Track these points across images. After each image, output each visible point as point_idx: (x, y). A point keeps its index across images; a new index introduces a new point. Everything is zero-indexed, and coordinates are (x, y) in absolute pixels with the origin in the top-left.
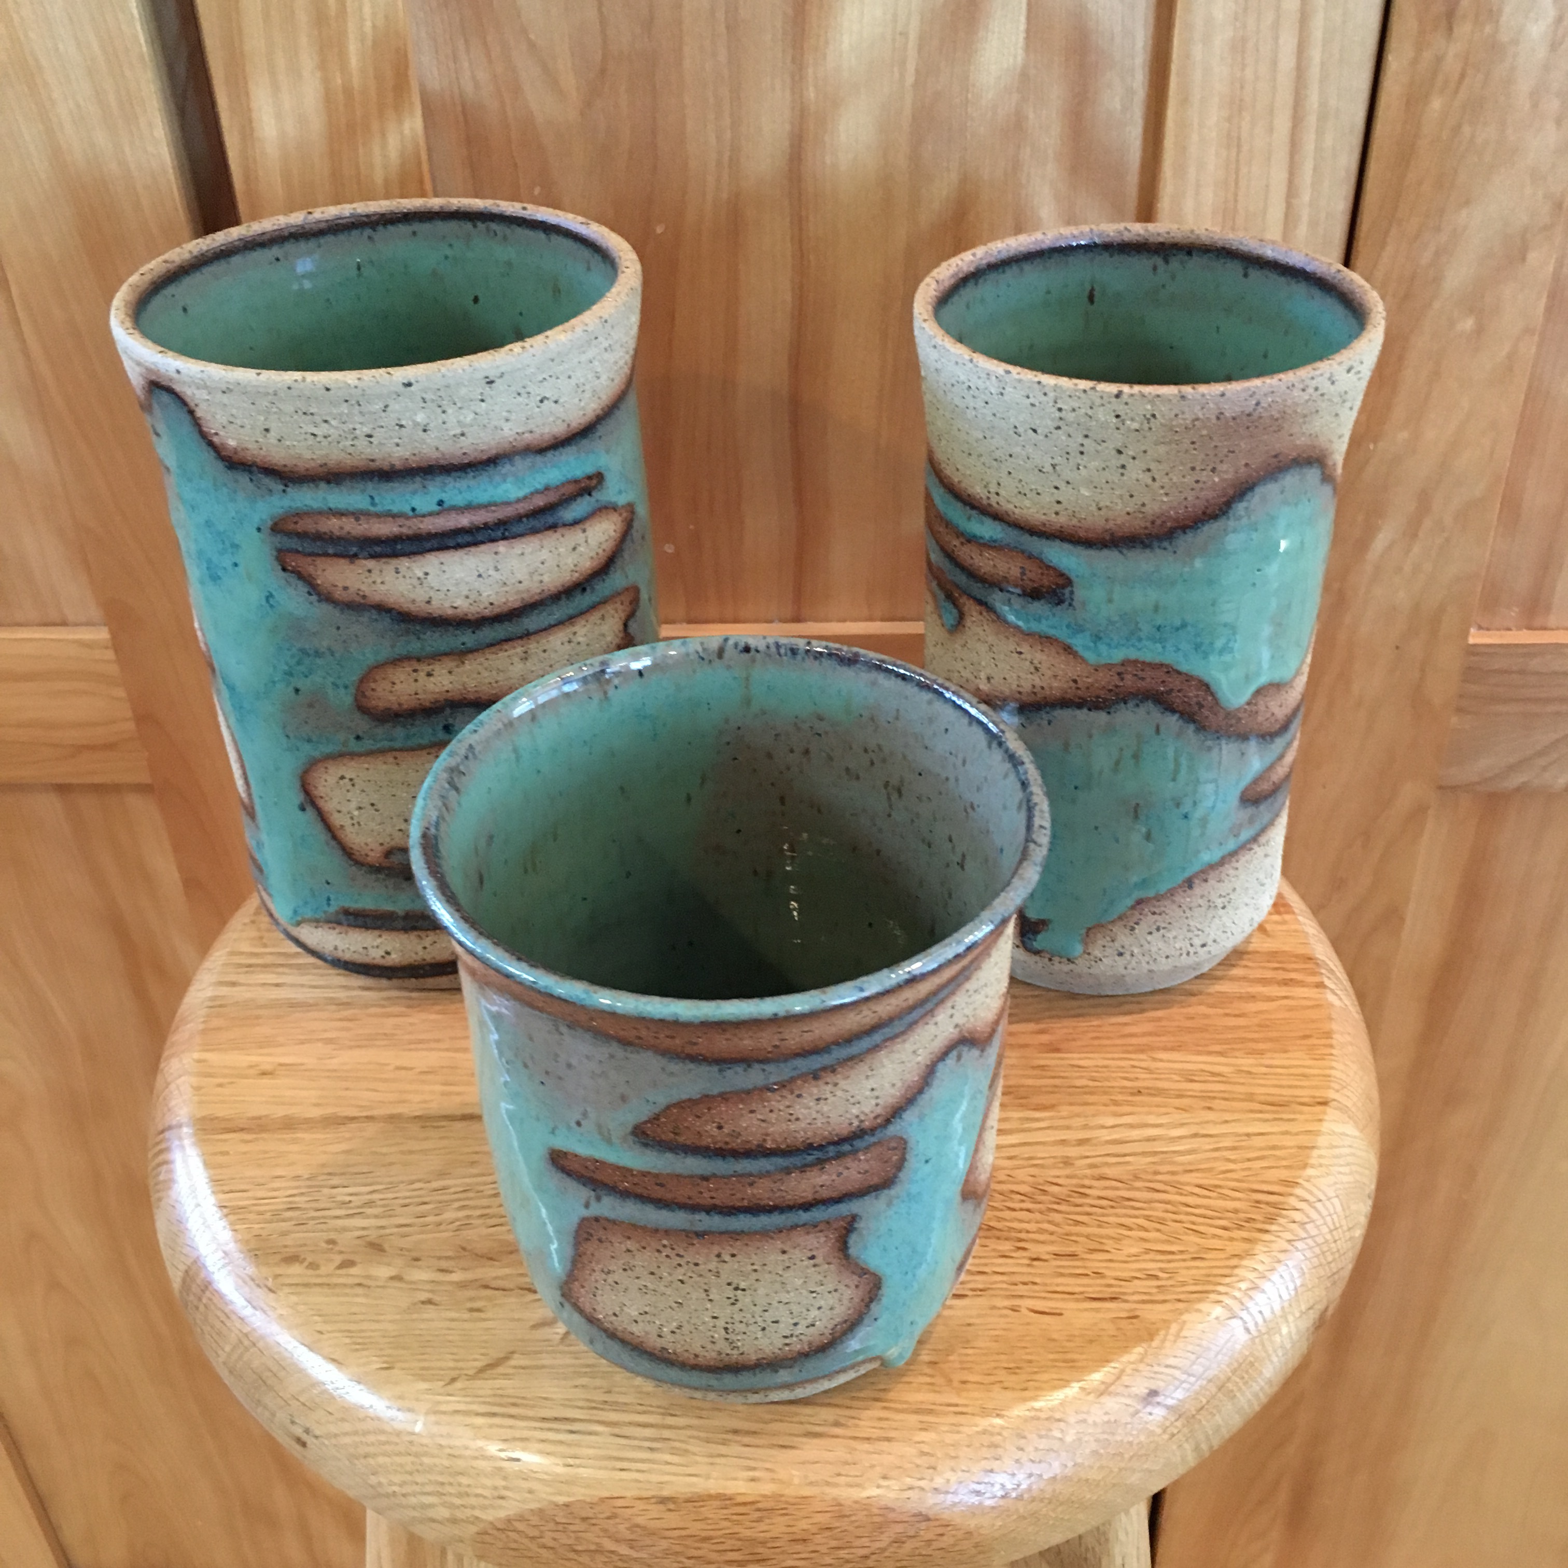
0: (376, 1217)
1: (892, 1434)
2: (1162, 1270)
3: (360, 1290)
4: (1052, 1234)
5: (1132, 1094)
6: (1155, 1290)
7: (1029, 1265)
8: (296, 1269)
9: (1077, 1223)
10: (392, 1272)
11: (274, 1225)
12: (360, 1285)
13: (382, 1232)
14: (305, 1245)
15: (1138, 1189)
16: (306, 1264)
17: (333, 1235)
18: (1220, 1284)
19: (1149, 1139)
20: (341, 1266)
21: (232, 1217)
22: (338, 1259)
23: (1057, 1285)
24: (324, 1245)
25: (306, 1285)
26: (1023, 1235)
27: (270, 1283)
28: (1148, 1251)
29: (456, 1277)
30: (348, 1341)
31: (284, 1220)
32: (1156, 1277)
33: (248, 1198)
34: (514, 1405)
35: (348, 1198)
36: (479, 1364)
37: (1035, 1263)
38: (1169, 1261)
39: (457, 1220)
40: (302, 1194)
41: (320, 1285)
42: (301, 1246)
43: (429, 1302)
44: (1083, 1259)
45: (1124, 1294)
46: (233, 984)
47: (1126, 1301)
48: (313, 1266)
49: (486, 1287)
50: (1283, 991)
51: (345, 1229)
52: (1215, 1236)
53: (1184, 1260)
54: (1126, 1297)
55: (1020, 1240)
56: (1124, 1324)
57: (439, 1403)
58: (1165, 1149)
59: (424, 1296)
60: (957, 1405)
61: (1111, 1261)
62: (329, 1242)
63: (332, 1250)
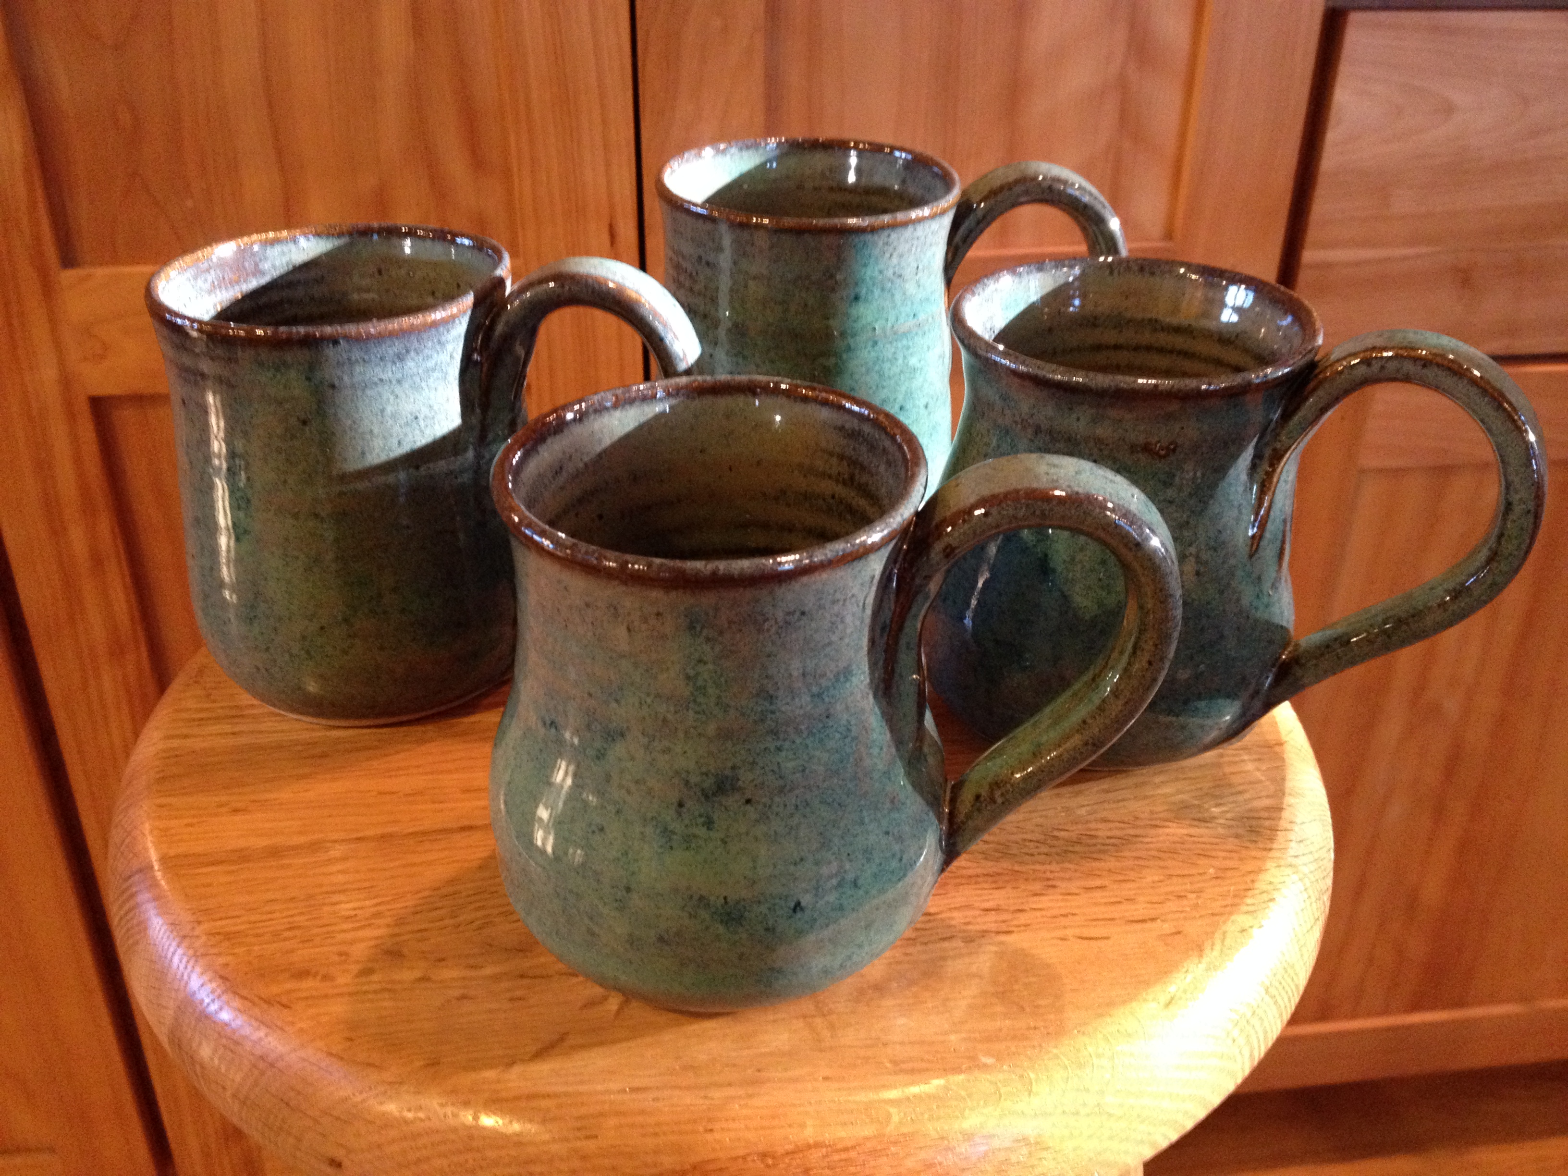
0: (386, 926)
3: (386, 995)
6: (1188, 909)
7: (1064, 900)
8: (309, 983)
10: (417, 974)
11: (275, 945)
12: (384, 990)
13: (398, 939)
14: (315, 960)
17: (344, 948)
18: (1245, 897)
20: (360, 975)
22: (355, 969)
23: (1094, 914)
24: (336, 958)
25: (323, 997)
27: (284, 1000)
29: (488, 971)
31: (285, 939)
35: (353, 913)
36: (533, 1049)
37: (1068, 897)
39: (476, 920)
41: (339, 995)
42: (310, 961)
43: (464, 997)
44: (1112, 890)
45: (1160, 914)
47: (1166, 920)
48: (326, 978)
49: (522, 976)
51: (354, 941)
52: (1227, 858)
54: (1164, 917)
55: (1048, 879)
56: (1170, 939)
59: (457, 993)
61: (1138, 888)
62: (340, 954)
63: (345, 961)
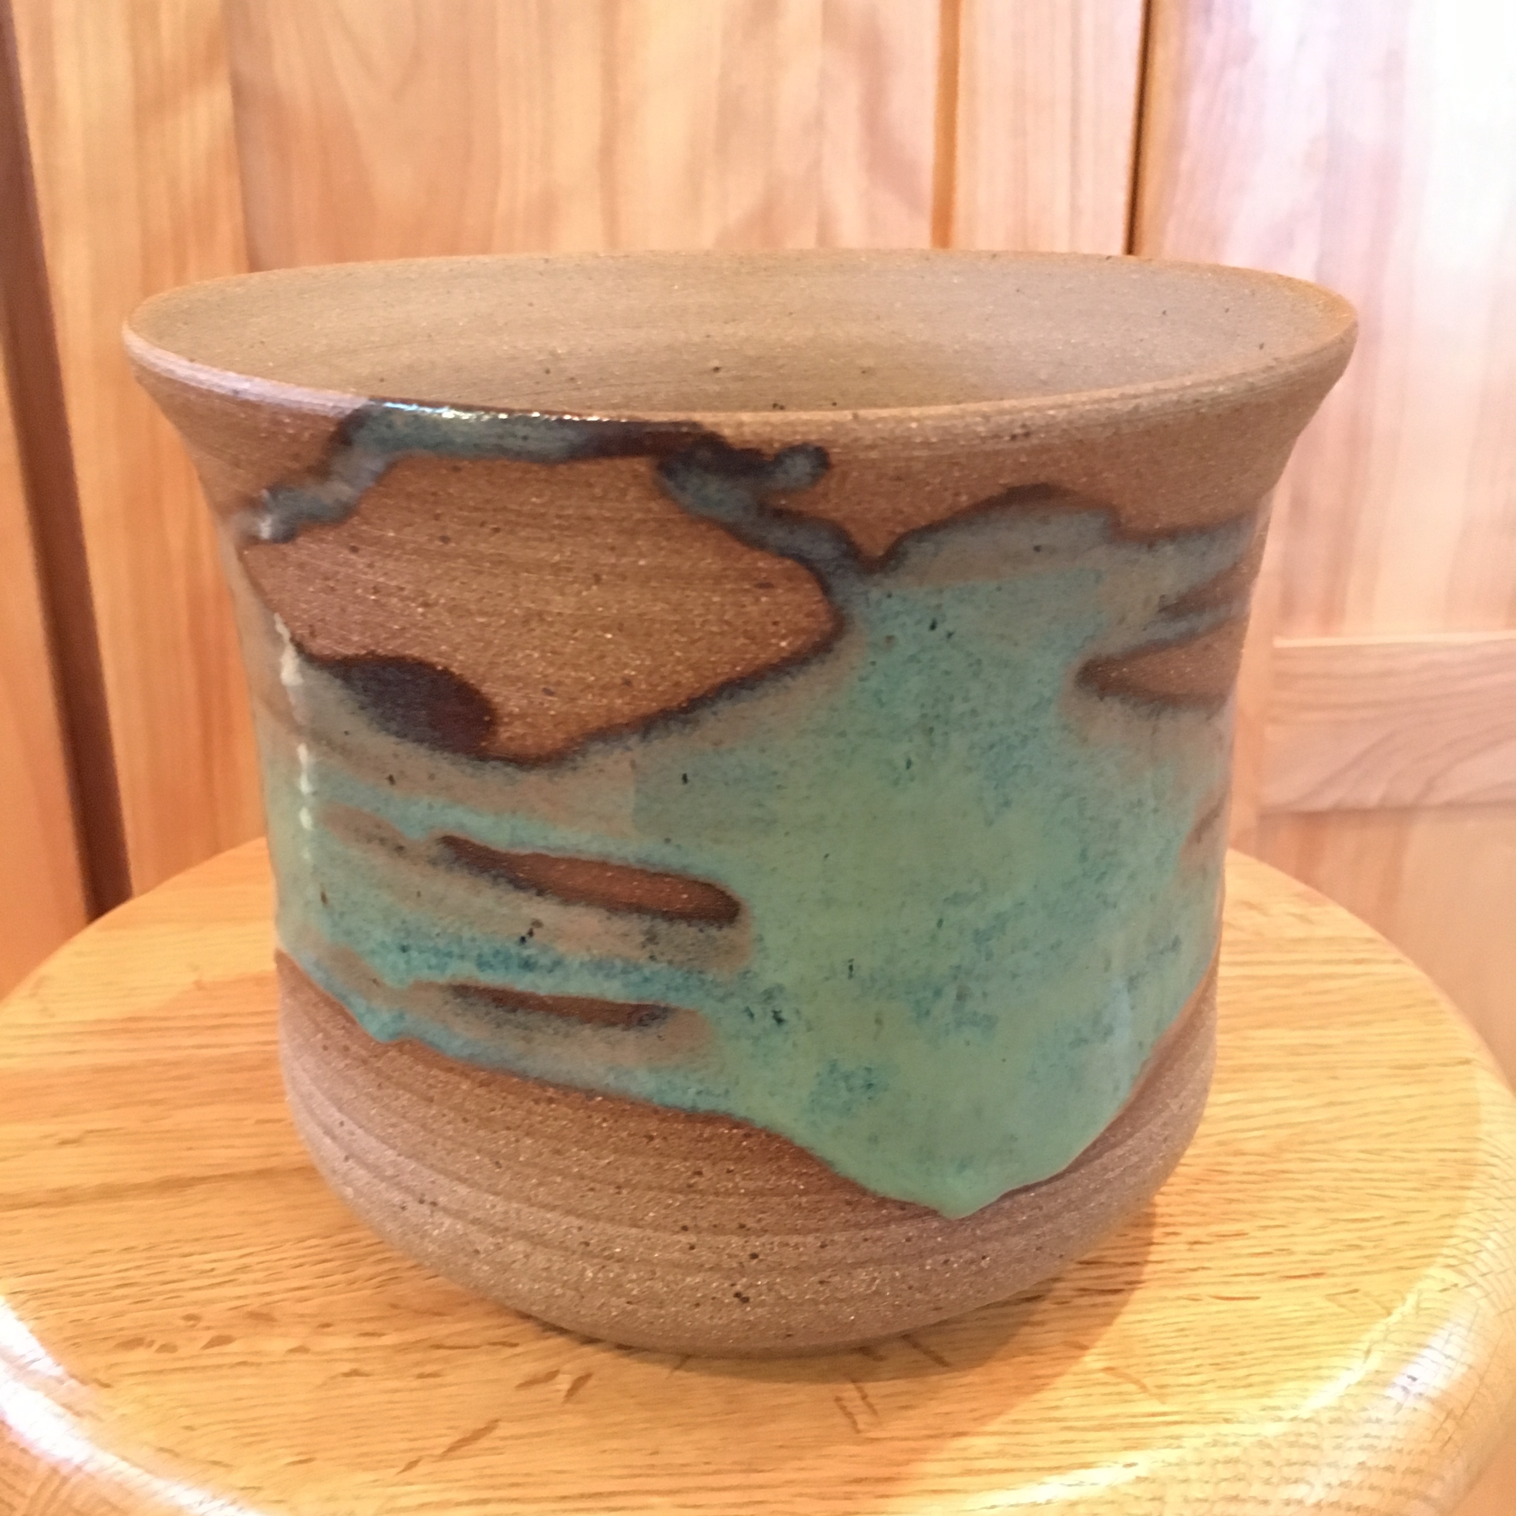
0: (255, 1282)
2: (1360, 1238)
3: (244, 1370)
4: (1203, 1215)
5: (1235, 1072)
6: (1365, 1261)
7: (1190, 1250)
8: (140, 1354)
9: (1231, 1201)
10: (293, 1343)
11: (100, 1306)
12: (244, 1363)
13: (268, 1299)
14: (152, 1325)
15: (1288, 1161)
16: (156, 1346)
17: (192, 1310)
19: (1277, 1112)
20: (211, 1344)
21: (33, 1304)
22: (207, 1336)
23: (1236, 1268)
24: (182, 1323)
25: (161, 1372)
27: (102, 1376)
28: (1336, 1221)
29: (389, 1340)
30: (234, 1433)
31: (114, 1299)
32: (1358, 1247)
33: (57, 1279)
34: (513, 1485)
35: (209, 1266)
36: (448, 1441)
37: (1196, 1247)
38: (1367, 1229)
39: (380, 1274)
40: (138, 1267)
41: (184, 1370)
42: (145, 1326)
43: (355, 1373)
44: (1255, 1237)
45: (1329, 1268)
47: (1333, 1275)
48: (166, 1348)
49: (438, 1347)
51: (211, 1301)
54: (1332, 1272)
56: (1344, 1299)
57: (393, 1497)
58: (1303, 1120)
59: (347, 1367)
60: (1164, 1414)
61: (1293, 1235)
62: (189, 1318)
63: (194, 1326)
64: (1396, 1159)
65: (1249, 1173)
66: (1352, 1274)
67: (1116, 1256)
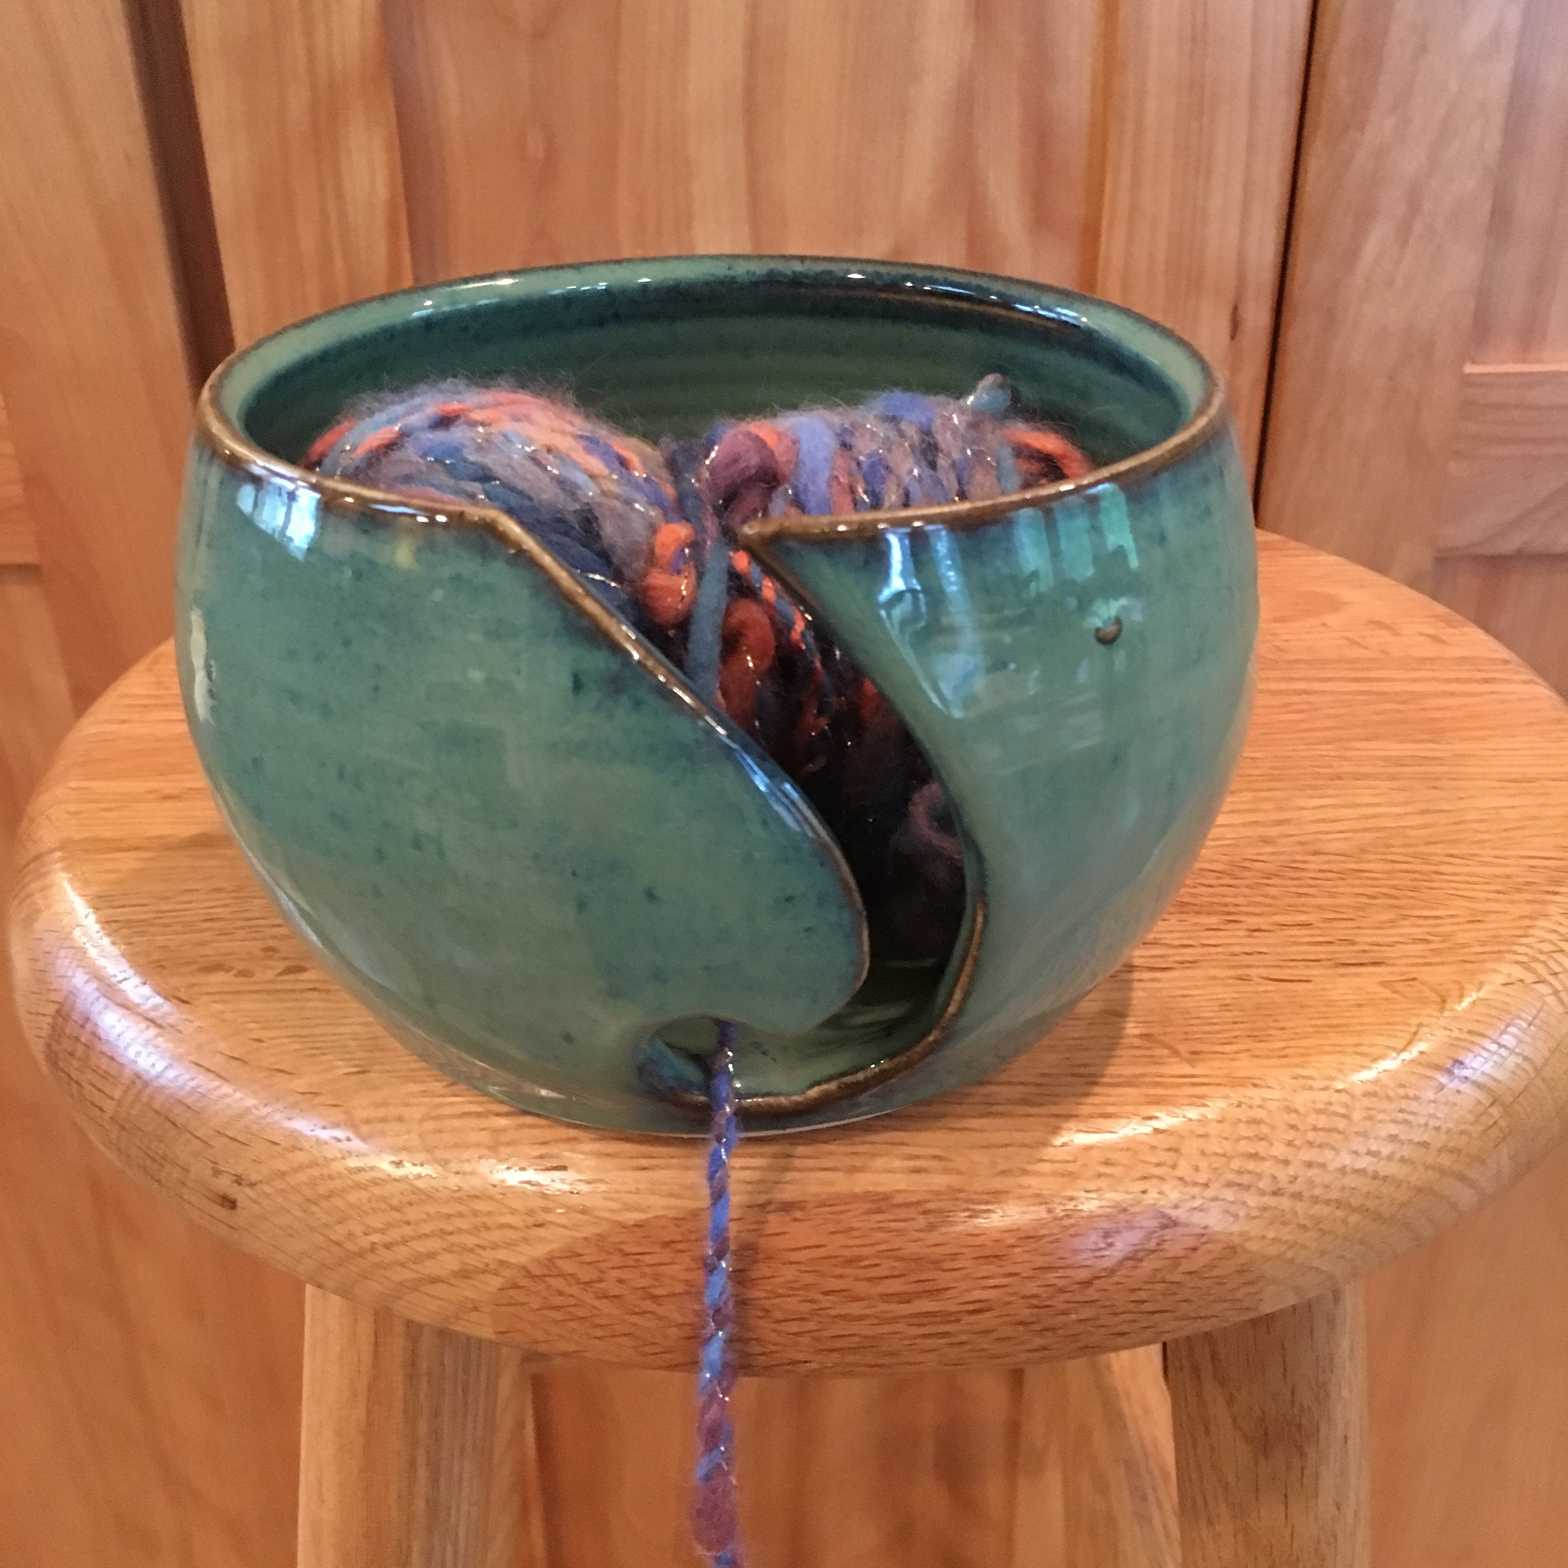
1: (1110, 1109)
2: (1430, 934)
3: (316, 995)
4: (1270, 906)
5: (1331, 779)
6: (1429, 953)
7: (1248, 936)
8: (218, 977)
9: (1300, 895)
11: (186, 936)
12: (314, 989)
14: (231, 954)
15: (1369, 861)
16: (234, 972)
17: (271, 943)
18: (1515, 944)
19: (1366, 817)
21: (125, 931)
22: (281, 966)
23: (1292, 953)
25: (238, 992)
26: (1231, 909)
27: (182, 995)
28: (1405, 917)
30: (298, 1046)
32: (1427, 941)
33: (150, 912)
37: (1255, 934)
38: (1438, 926)
42: (227, 954)
44: (1319, 928)
45: (1390, 958)
46: (124, 722)
47: (1393, 965)
48: (242, 973)
50: (1485, 688)
52: (1488, 900)
53: (1458, 924)
54: (1392, 961)
55: (1229, 913)
56: (1400, 987)
57: (441, 1105)
58: (1393, 825)
60: (1193, 1076)
61: (1358, 928)
64: (1483, 863)
65: (1324, 871)
66: (1412, 965)
67: (1172, 939)
